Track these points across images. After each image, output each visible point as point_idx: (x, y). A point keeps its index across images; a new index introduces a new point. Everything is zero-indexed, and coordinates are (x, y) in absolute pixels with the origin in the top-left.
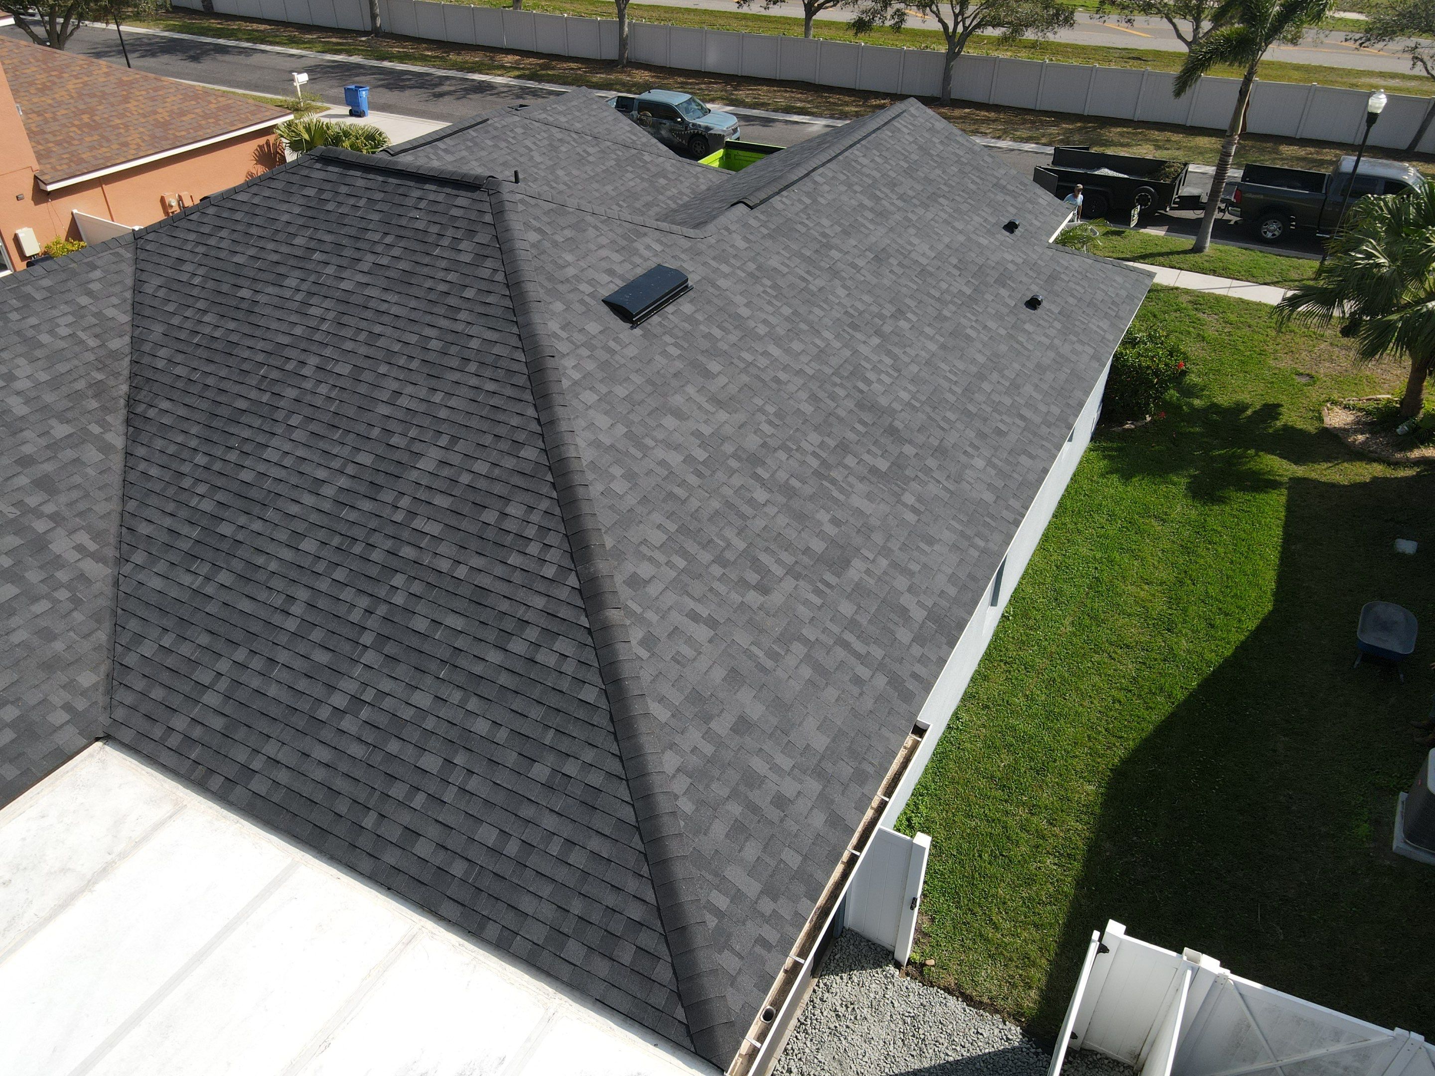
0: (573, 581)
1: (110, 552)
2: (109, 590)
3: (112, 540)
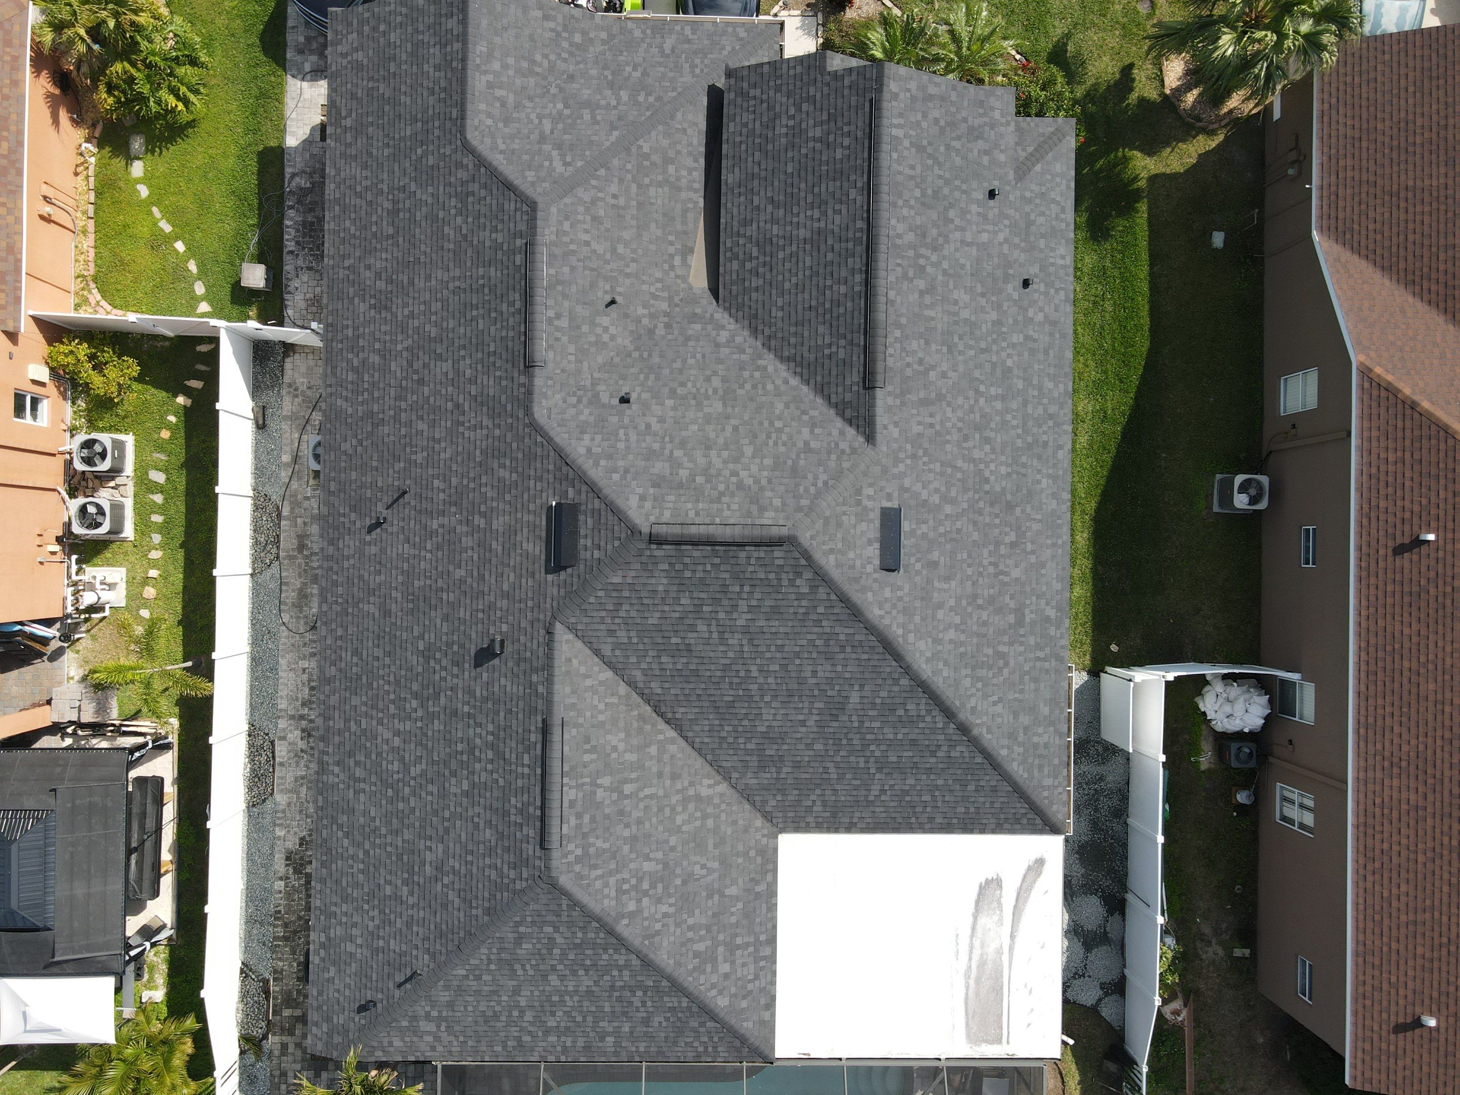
0: (952, 725)
1: (719, 778)
2: (732, 791)
3: (714, 773)
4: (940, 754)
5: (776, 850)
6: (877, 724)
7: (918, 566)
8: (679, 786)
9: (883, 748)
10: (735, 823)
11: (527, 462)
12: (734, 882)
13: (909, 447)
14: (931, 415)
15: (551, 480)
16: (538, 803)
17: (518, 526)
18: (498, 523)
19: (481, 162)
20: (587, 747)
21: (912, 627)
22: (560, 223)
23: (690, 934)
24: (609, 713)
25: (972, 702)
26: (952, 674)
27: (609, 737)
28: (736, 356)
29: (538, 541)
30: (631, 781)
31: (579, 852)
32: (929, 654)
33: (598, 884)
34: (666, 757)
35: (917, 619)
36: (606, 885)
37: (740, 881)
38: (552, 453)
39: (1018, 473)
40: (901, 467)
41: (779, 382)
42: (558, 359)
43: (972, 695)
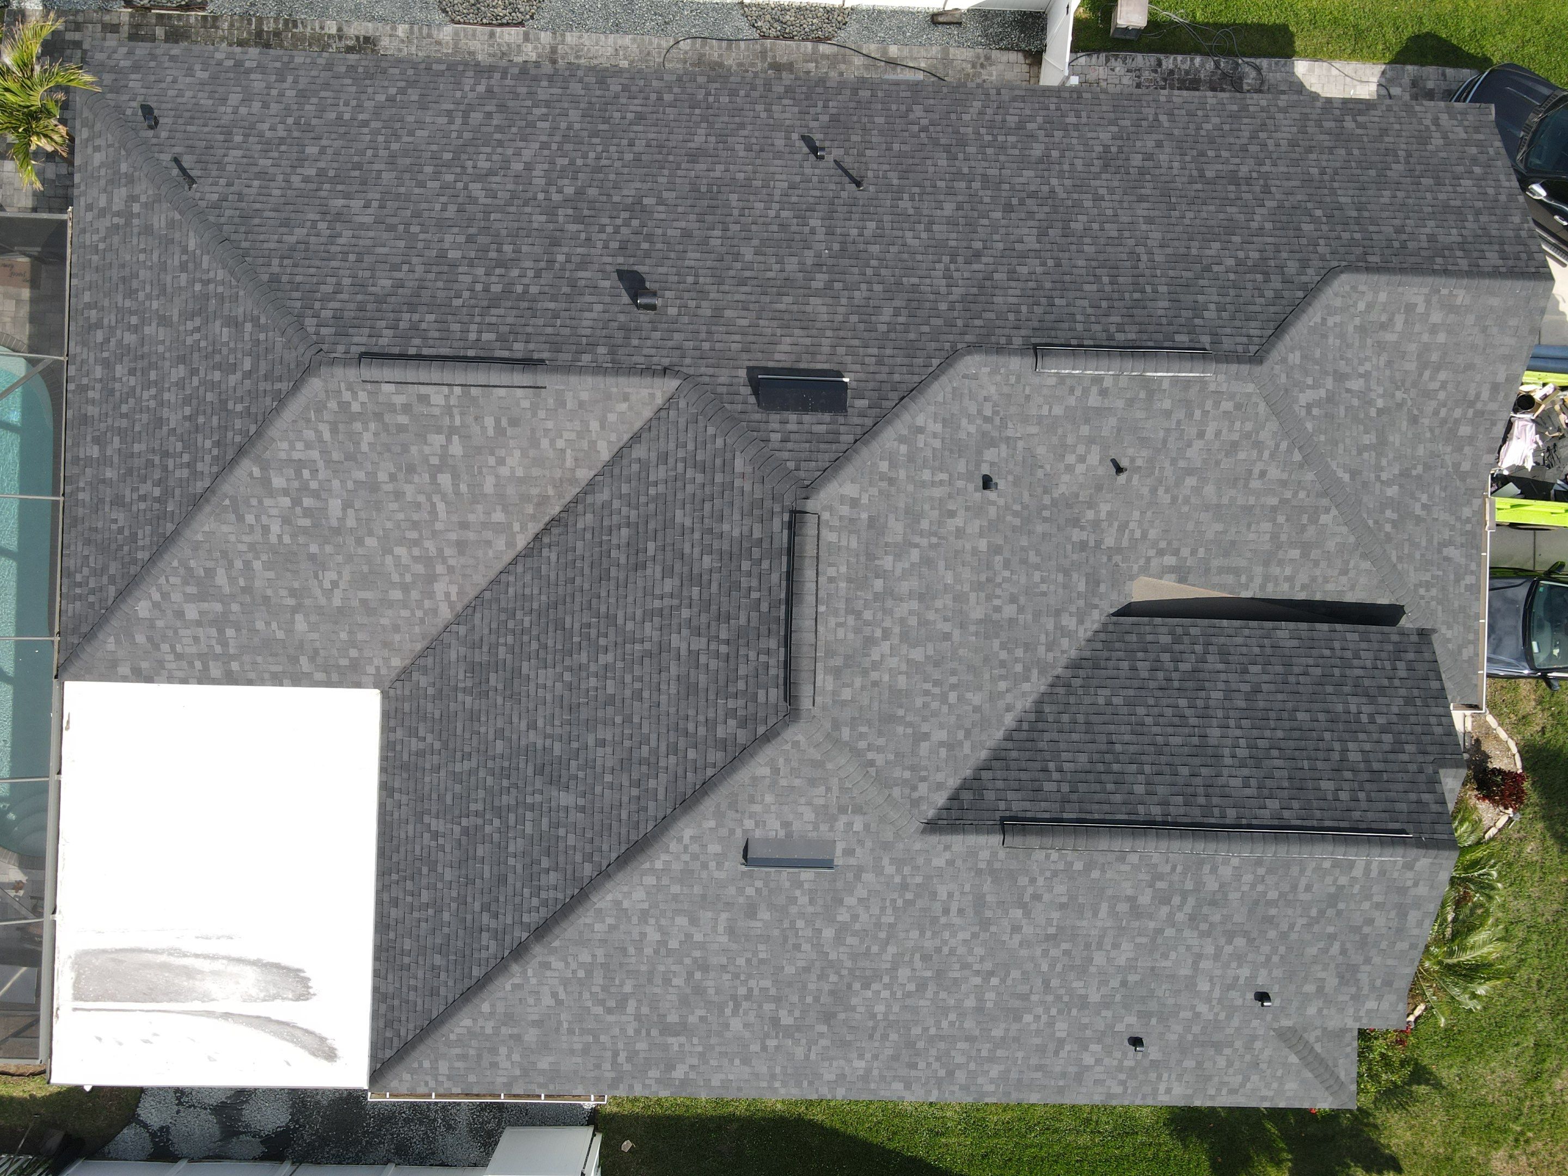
4: (485, 918)
5: (358, 685)
6: (529, 828)
7: (750, 891)
8: (448, 552)
9: (496, 837)
10: (396, 629)
11: (903, 344)
12: (313, 627)
13: (919, 880)
14: (961, 911)
15: (878, 377)
16: (425, 351)
17: (814, 332)
18: (817, 306)
19: (1311, 293)
20: (504, 422)
21: (665, 881)
22: (1232, 397)
23: (238, 564)
24: (551, 454)
25: (557, 964)
26: (598, 936)
27: (517, 453)
28: (1043, 638)
29: (793, 357)
30: (456, 485)
31: (356, 407)
32: (626, 904)
33: (309, 434)
34: (488, 535)
35: (676, 889)
36: (308, 446)
37: (315, 636)
38: (917, 379)
39: (874, 1029)
40: (890, 869)
41: (1009, 698)
42: (1045, 391)
43: (567, 964)
